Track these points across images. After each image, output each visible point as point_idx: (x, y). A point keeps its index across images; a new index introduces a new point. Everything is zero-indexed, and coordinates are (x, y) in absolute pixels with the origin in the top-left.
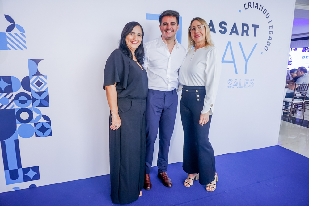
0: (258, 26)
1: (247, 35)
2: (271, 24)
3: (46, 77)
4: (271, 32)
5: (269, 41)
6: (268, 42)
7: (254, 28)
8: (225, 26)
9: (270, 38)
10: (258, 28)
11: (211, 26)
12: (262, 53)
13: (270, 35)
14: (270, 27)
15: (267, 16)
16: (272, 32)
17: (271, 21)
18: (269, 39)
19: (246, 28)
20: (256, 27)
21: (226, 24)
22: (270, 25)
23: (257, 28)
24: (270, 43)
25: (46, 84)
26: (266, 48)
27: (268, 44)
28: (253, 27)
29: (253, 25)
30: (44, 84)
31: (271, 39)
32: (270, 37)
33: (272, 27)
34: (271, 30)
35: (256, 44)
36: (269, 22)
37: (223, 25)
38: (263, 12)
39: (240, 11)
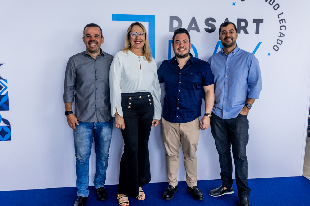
0: (262, 21)
1: (246, 32)
2: (282, 17)
3: (6, 81)
4: (282, 28)
5: (281, 38)
6: (278, 40)
7: (255, 23)
8: (213, 23)
9: (282, 35)
10: (263, 23)
11: (193, 24)
12: (269, 54)
13: (281, 31)
14: (280, 21)
15: (276, 7)
16: (284, 27)
17: (283, 13)
18: (279, 37)
19: (243, 24)
20: (258, 22)
21: (214, 20)
22: (281, 19)
23: (261, 24)
24: (282, 42)
25: (6, 87)
26: (276, 48)
27: (279, 42)
28: (253, 22)
29: (253, 19)
30: (4, 87)
31: (284, 35)
32: (281, 33)
33: (284, 21)
34: (282, 24)
35: (259, 44)
36: (278, 15)
37: (210, 22)
38: (269, 3)
39: (234, 4)
